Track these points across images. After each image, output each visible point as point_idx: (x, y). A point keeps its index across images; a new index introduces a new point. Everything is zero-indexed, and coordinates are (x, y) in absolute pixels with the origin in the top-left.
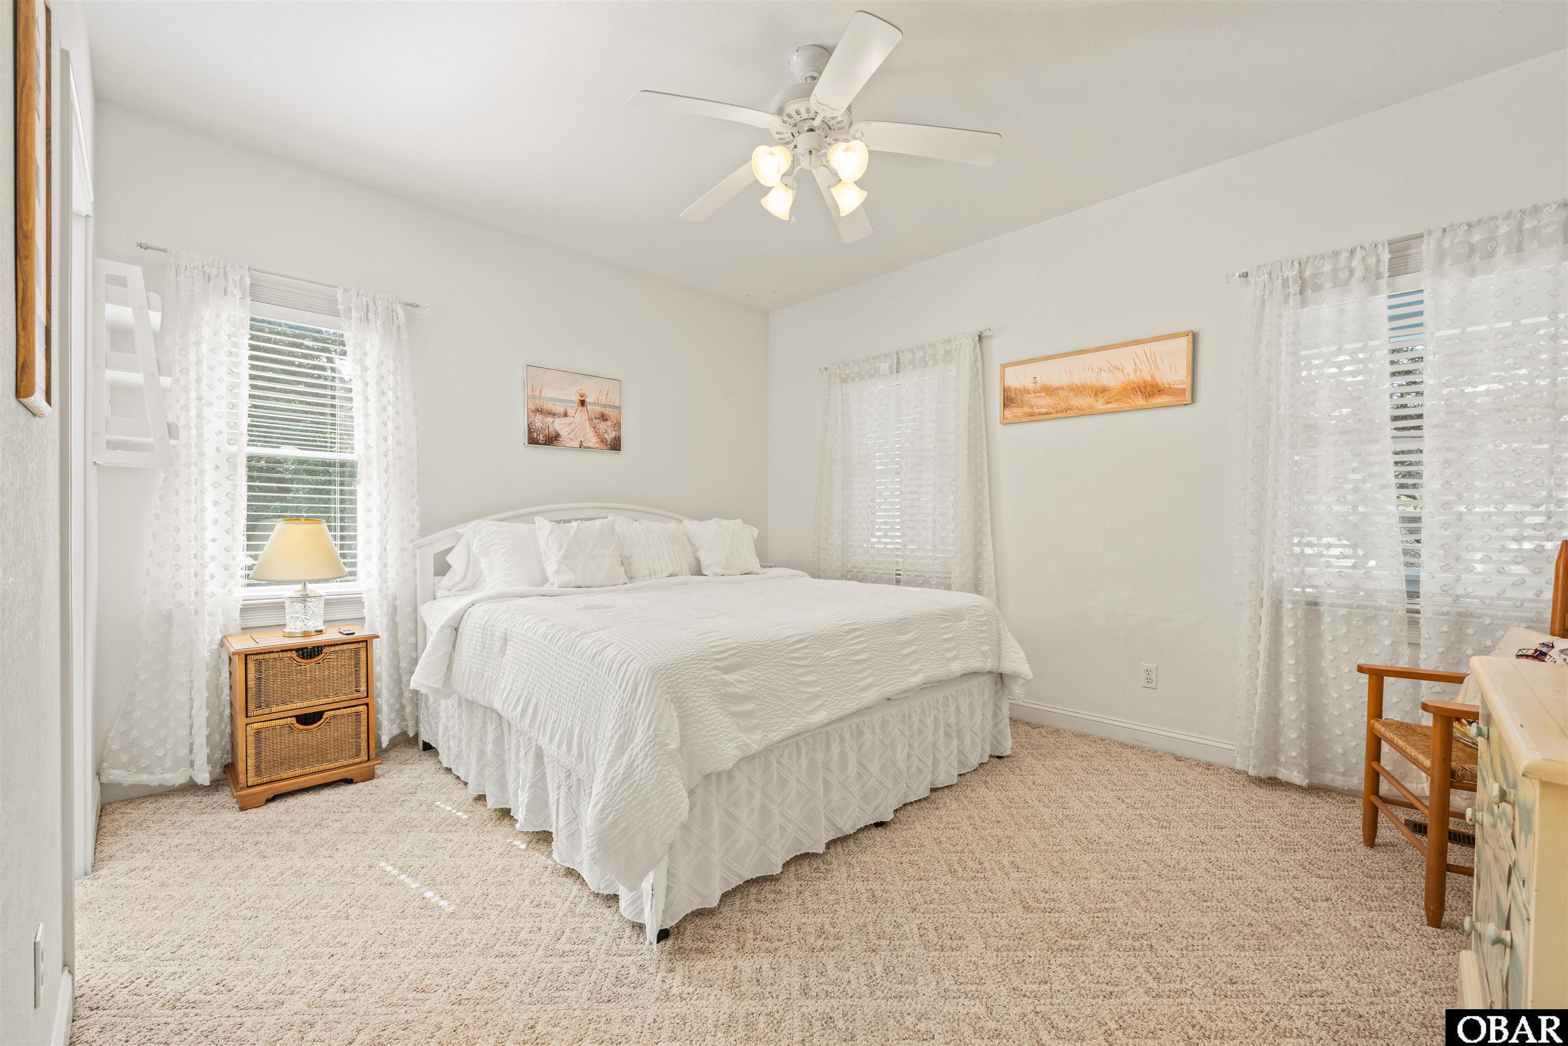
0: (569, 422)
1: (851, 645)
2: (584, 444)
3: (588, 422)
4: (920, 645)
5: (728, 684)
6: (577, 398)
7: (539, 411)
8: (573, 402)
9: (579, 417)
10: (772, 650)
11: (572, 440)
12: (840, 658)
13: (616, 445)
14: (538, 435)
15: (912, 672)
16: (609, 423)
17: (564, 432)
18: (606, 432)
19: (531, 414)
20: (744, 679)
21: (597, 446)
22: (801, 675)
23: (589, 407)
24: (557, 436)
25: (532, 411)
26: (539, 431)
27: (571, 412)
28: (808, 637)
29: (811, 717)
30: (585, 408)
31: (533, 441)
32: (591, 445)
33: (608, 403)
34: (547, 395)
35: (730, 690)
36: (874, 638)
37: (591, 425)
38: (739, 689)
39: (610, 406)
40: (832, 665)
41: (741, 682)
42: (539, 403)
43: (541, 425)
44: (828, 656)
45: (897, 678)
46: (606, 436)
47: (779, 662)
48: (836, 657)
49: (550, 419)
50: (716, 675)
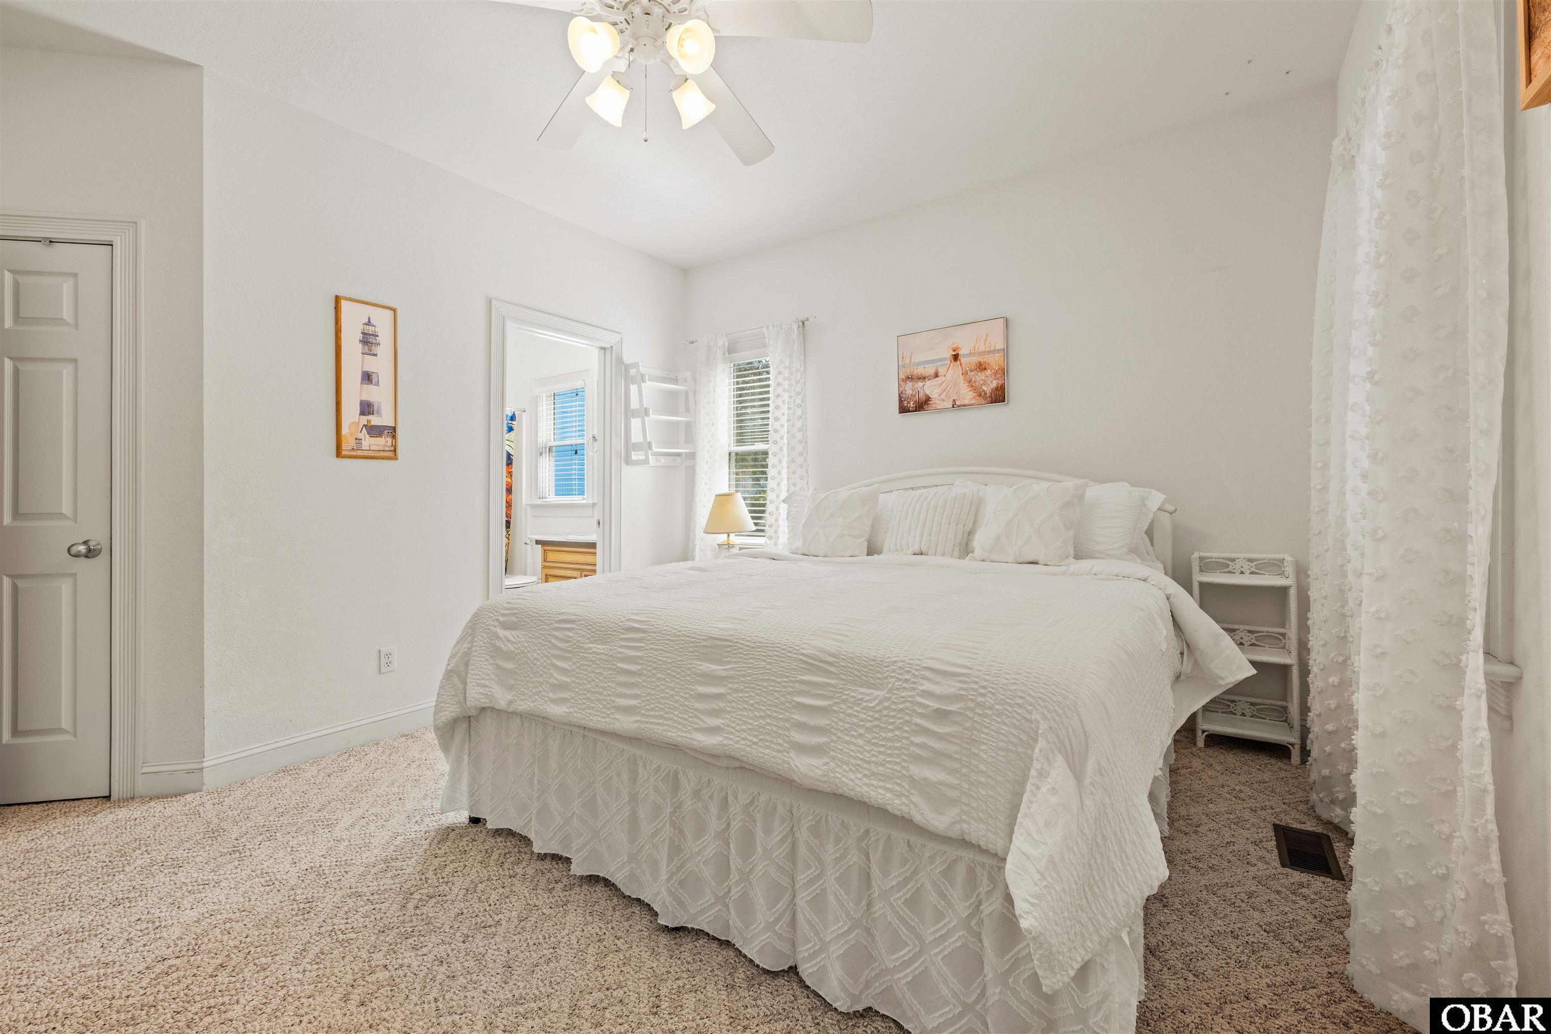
0: (940, 382)
1: (622, 647)
2: (958, 403)
3: (961, 377)
4: (736, 690)
5: (498, 637)
6: (949, 354)
7: (910, 378)
8: (944, 359)
9: (952, 374)
10: (542, 621)
11: (943, 400)
12: (602, 657)
13: (999, 396)
14: (909, 403)
15: (704, 726)
16: (989, 372)
17: (934, 395)
18: (985, 383)
19: (902, 383)
20: (513, 640)
21: (973, 402)
22: (554, 656)
23: (963, 360)
24: (928, 399)
25: (903, 380)
26: (908, 399)
27: (942, 371)
28: (580, 620)
29: (551, 705)
30: (958, 363)
31: (903, 410)
32: (966, 402)
33: (988, 349)
34: (918, 360)
35: (498, 643)
36: (657, 650)
37: (965, 380)
38: (506, 645)
39: (989, 352)
40: (591, 661)
41: (508, 640)
42: (909, 371)
43: (911, 392)
44: (590, 648)
45: (675, 721)
46: (984, 388)
47: (543, 635)
48: (598, 654)
49: (920, 384)
50: (495, 627)
